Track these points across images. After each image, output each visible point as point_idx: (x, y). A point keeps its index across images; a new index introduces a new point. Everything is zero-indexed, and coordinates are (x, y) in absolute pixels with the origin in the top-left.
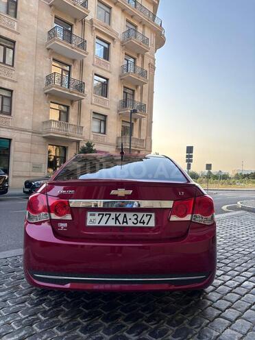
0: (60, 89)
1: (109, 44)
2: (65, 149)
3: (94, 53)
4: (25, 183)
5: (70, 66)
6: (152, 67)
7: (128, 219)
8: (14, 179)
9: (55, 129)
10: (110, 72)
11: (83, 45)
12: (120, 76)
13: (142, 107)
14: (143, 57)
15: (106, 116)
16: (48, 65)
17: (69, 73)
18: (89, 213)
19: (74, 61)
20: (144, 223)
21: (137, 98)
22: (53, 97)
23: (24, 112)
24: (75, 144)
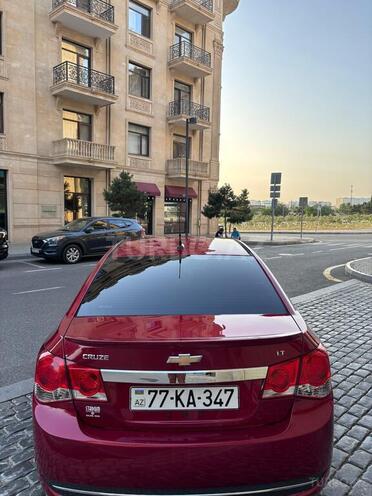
0: (78, 88)
1: (150, 10)
2: (89, 182)
3: (127, 26)
4: (33, 240)
5: (90, 49)
6: (219, 46)
7: (196, 400)
8: (17, 231)
9: (72, 153)
10: (153, 58)
11: (108, 14)
12: (169, 64)
13: (203, 112)
14: (204, 30)
15: (148, 129)
16: (55, 48)
17: (89, 59)
18: (133, 390)
19: (95, 40)
20: (221, 403)
21: (196, 99)
22: (66, 101)
23: (23, 126)
24: (103, 174)
